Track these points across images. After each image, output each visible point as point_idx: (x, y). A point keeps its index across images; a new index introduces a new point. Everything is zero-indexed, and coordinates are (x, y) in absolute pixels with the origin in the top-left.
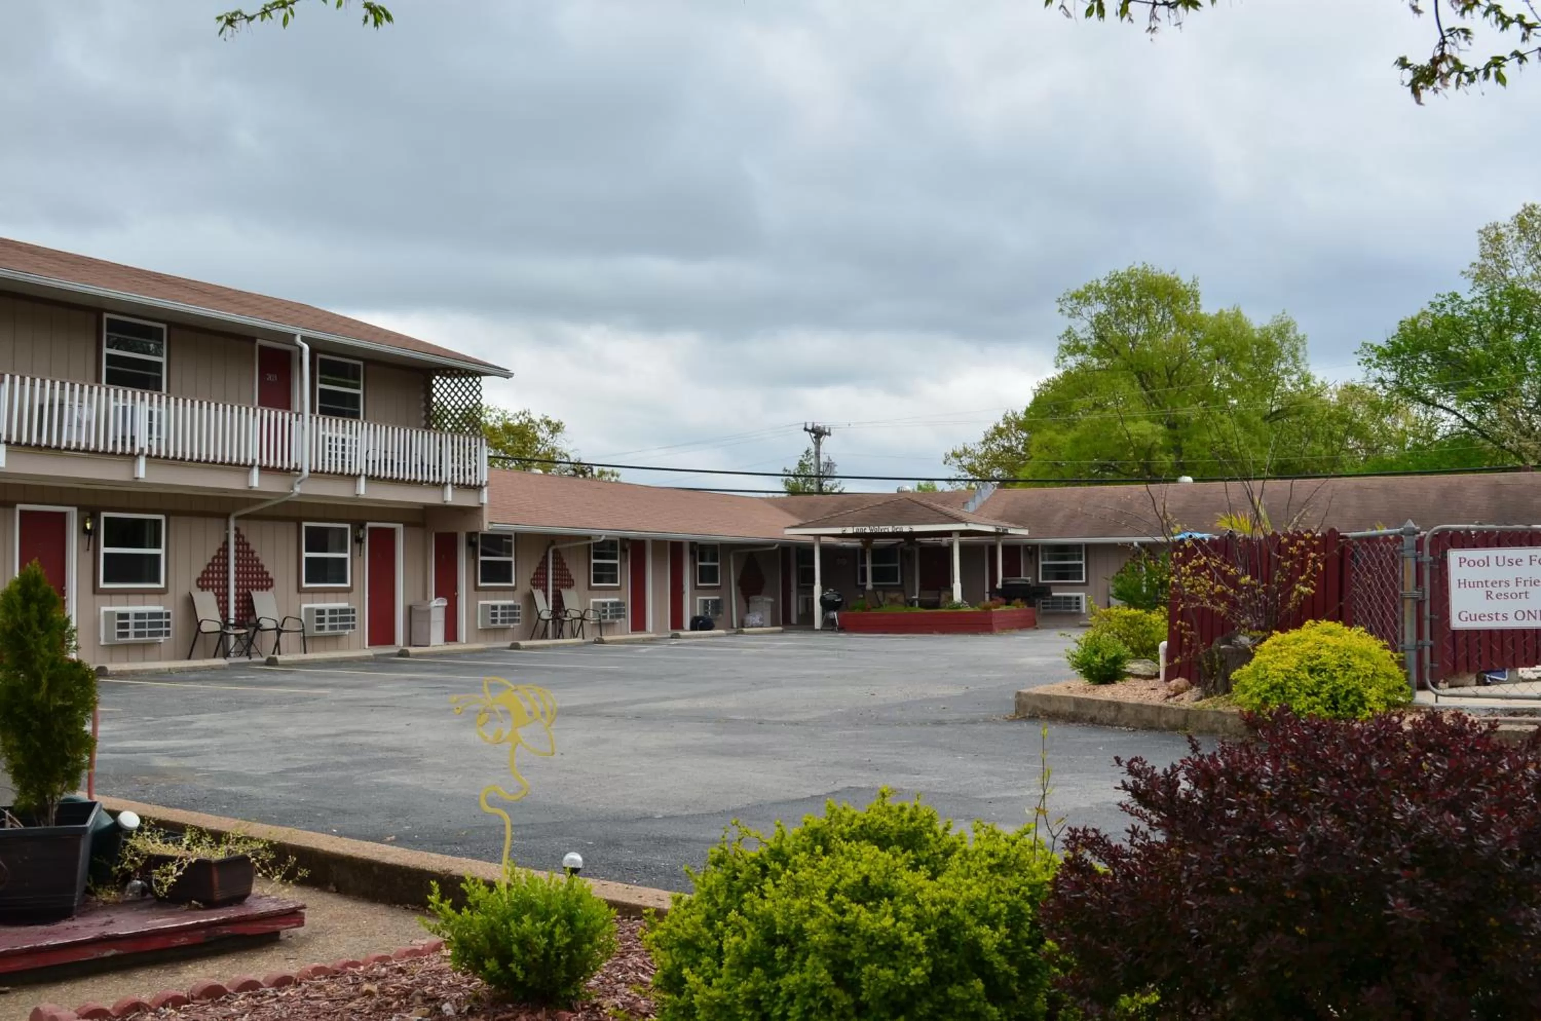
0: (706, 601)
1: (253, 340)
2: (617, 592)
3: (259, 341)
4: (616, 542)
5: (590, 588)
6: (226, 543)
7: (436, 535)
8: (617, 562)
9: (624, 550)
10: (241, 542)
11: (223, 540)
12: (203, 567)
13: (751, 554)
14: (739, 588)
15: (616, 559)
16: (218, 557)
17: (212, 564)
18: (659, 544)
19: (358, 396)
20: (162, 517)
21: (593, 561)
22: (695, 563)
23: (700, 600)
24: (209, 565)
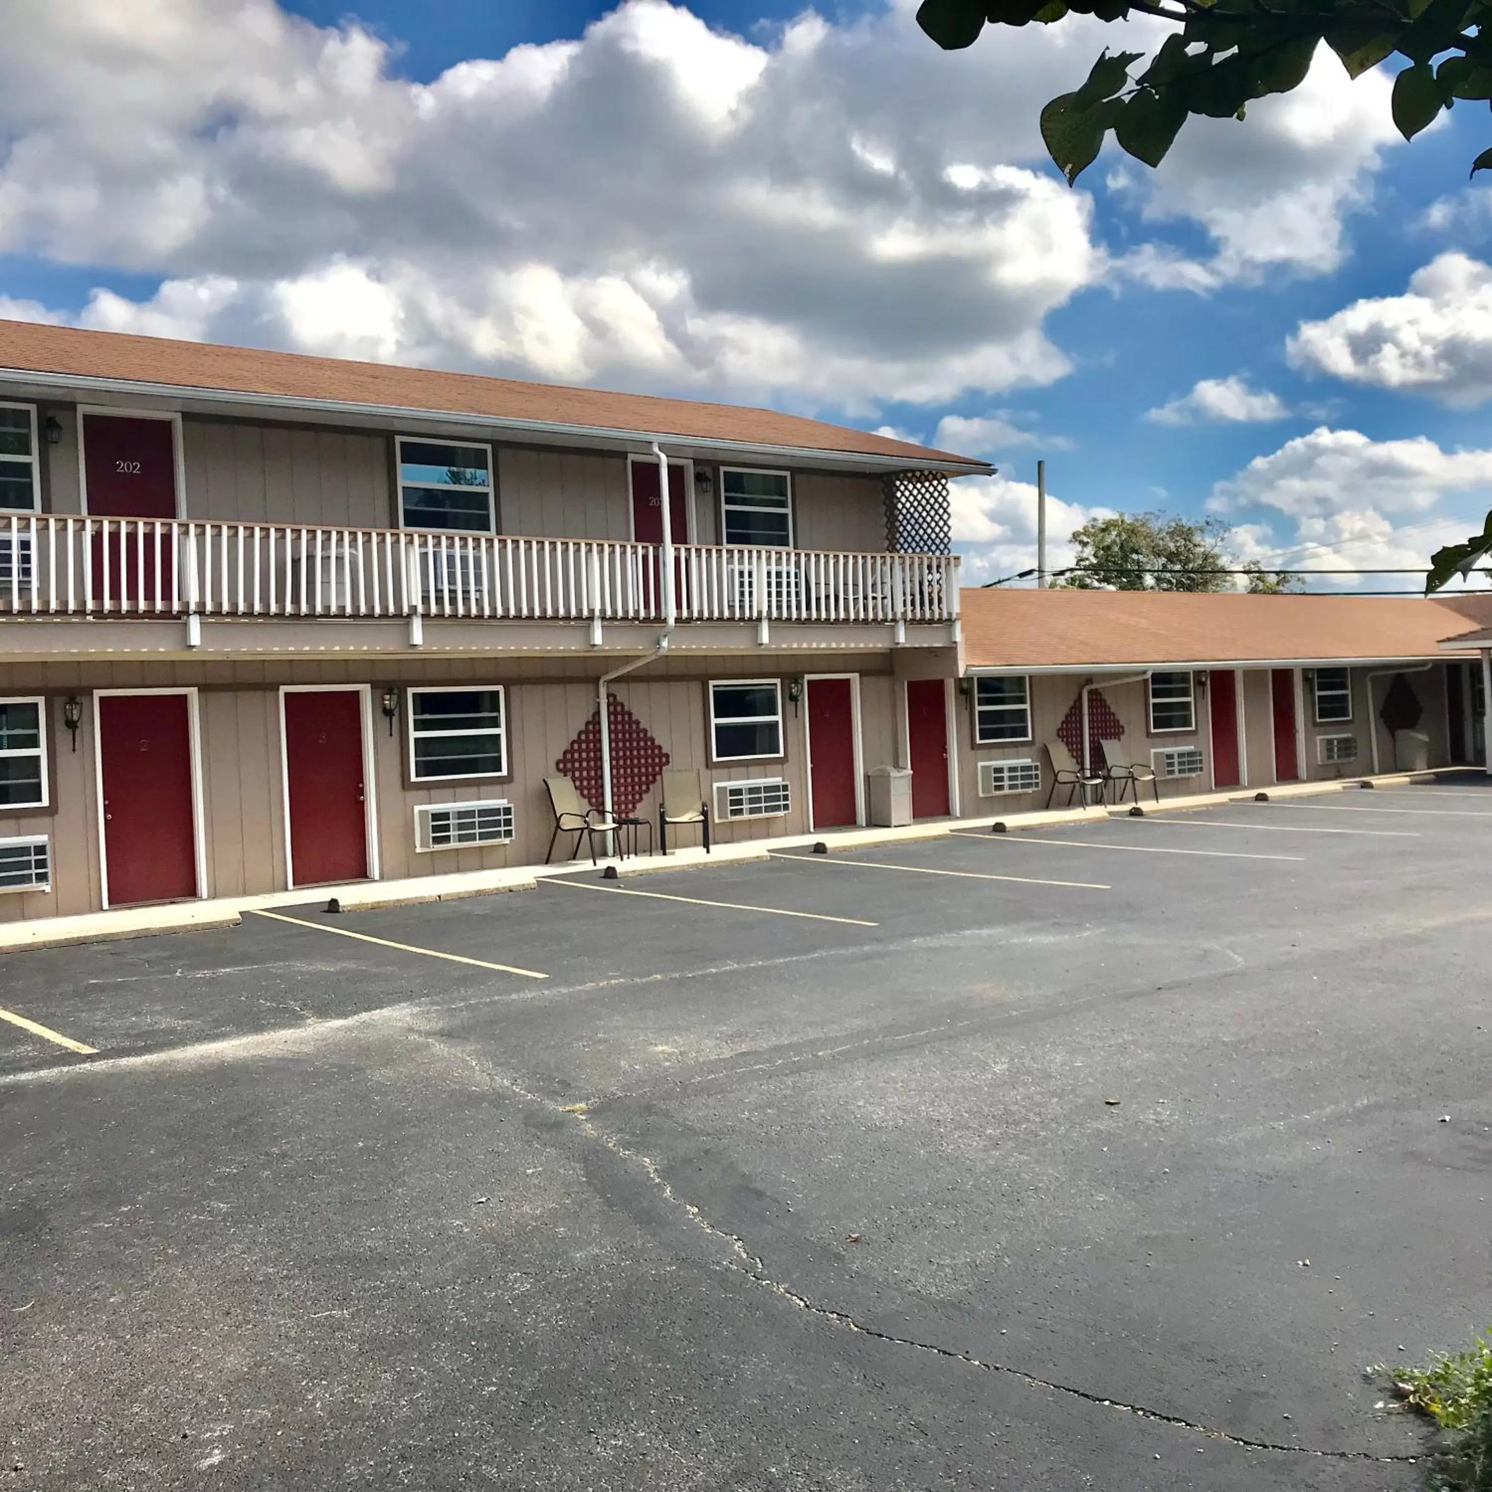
0: (1330, 742)
1: (624, 455)
2: (1190, 738)
3: (631, 457)
4: (1189, 673)
5: (1149, 734)
6: (597, 713)
7: (909, 683)
8: (1191, 699)
9: (1200, 683)
10: (618, 711)
11: (592, 711)
12: (565, 746)
13: (1399, 676)
14: (1381, 721)
15: (1188, 695)
16: (586, 732)
17: (579, 741)
18: (1253, 675)
19: (785, 516)
20: (500, 688)
21: (1152, 701)
22: (1313, 694)
23: (1321, 740)
24: (573, 742)
